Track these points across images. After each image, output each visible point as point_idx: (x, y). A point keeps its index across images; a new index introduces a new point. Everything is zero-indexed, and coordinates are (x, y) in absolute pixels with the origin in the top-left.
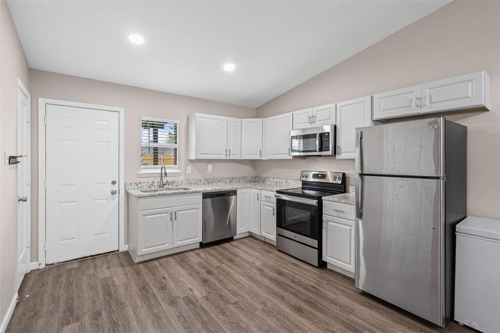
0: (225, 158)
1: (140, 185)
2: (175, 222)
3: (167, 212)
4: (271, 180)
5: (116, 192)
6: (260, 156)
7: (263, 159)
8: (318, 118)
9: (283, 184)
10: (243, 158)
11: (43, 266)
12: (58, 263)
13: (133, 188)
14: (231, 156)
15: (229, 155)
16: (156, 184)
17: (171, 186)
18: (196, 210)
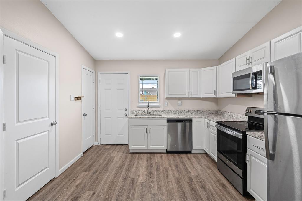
0: (187, 97)
1: (138, 112)
2: (149, 134)
3: (145, 128)
4: (227, 113)
5: (127, 114)
6: (215, 94)
7: (217, 97)
8: (254, 59)
9: (235, 117)
10: (202, 96)
11: (99, 144)
12: (105, 144)
13: (134, 113)
14: (192, 95)
15: (191, 95)
16: (146, 111)
17: (154, 113)
18: (163, 129)
